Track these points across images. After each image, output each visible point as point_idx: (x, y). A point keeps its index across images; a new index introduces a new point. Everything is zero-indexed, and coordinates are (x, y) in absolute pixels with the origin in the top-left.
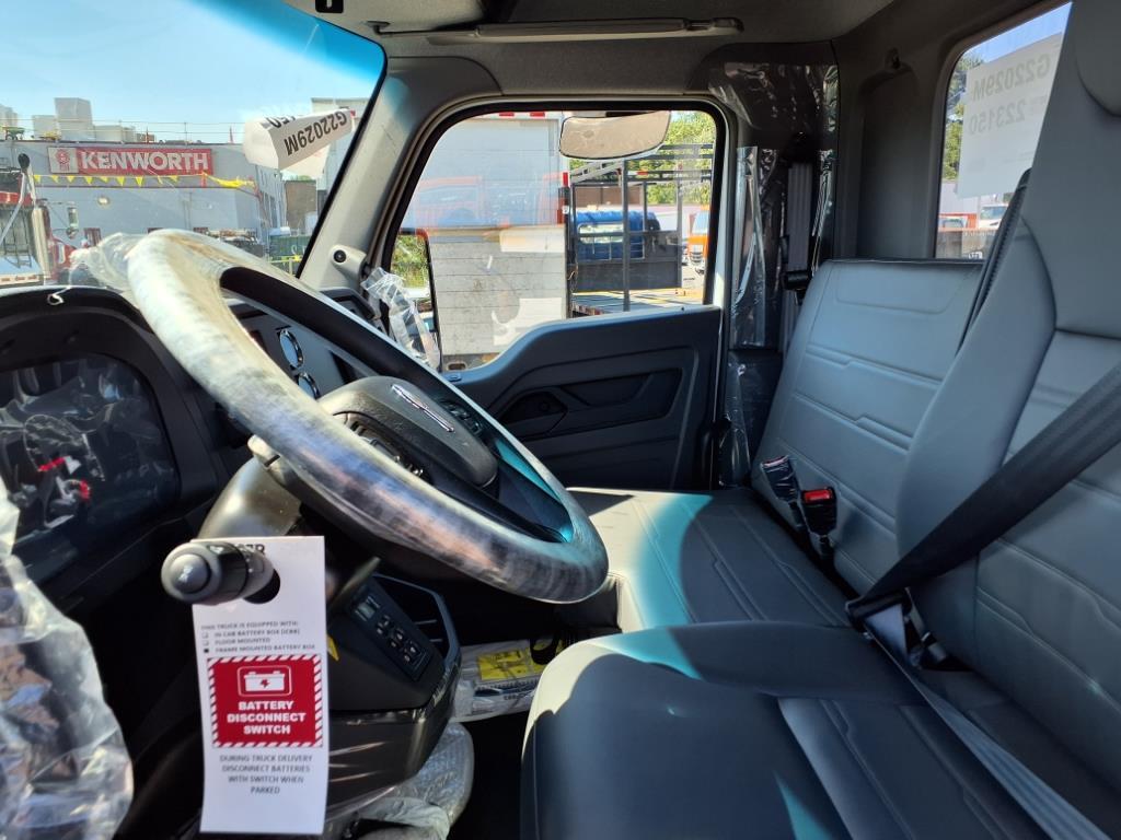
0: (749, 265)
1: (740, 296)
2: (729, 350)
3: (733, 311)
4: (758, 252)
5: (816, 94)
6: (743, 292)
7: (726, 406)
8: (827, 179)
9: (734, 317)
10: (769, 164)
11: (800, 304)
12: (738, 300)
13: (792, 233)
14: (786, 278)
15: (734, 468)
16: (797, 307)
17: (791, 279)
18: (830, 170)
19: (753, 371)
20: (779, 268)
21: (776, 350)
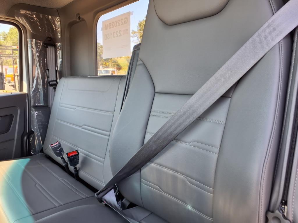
0: (36, 78)
1: (33, 89)
2: (31, 107)
3: (31, 94)
4: (39, 74)
5: (53, 26)
6: (34, 87)
7: (31, 126)
8: (60, 52)
9: (32, 96)
10: (40, 46)
11: (55, 91)
12: (33, 90)
13: (50, 68)
14: (49, 83)
15: (36, 147)
16: (54, 92)
17: (51, 83)
18: (60, 49)
19: (41, 114)
20: (46, 80)
21: (48, 106)
